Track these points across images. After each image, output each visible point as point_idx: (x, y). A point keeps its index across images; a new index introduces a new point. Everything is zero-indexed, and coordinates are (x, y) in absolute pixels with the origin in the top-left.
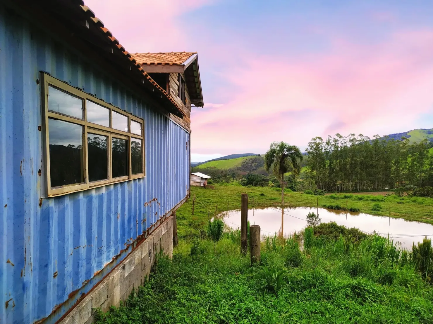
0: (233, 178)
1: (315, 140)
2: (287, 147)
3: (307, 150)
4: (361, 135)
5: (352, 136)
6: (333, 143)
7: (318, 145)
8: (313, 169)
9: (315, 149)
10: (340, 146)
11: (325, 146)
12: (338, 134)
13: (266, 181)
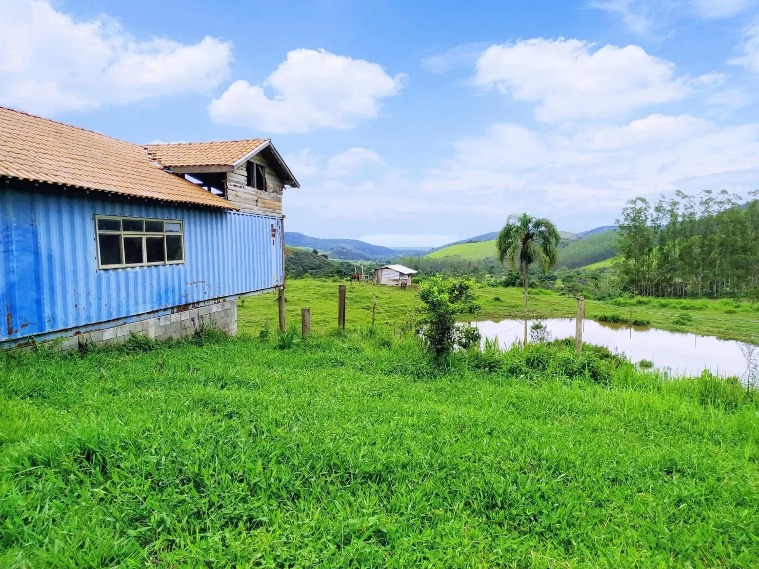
0: (491, 275)
1: (634, 202)
2: (534, 220)
3: (618, 221)
4: (724, 192)
5: (707, 194)
6: (669, 208)
7: (639, 211)
8: (628, 257)
9: (633, 220)
10: (680, 214)
11: (652, 214)
12: (679, 191)
13: (551, 280)
